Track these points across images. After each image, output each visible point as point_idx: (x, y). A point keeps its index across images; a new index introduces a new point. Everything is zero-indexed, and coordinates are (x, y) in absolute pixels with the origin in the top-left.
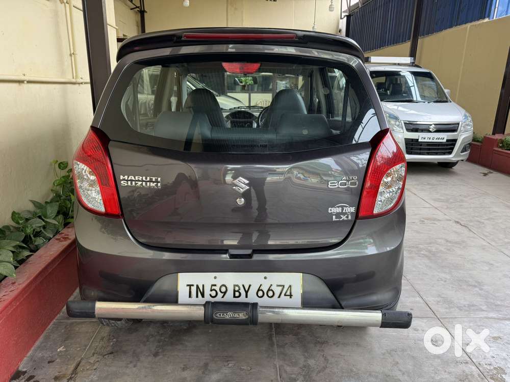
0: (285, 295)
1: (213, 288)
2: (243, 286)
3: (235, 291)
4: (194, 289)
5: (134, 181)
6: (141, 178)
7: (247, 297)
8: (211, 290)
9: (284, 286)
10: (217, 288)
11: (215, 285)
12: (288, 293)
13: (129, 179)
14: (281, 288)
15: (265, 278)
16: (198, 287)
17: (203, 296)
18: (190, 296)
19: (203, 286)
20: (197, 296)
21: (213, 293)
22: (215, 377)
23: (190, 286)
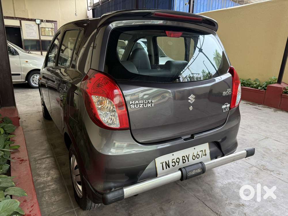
0: (204, 155)
1: (173, 161)
2: (186, 156)
3: (183, 160)
4: (164, 164)
5: (138, 104)
6: (142, 101)
7: (188, 161)
8: (172, 163)
9: (202, 151)
10: (175, 161)
11: (174, 159)
12: (205, 154)
13: (135, 103)
14: (202, 152)
15: (195, 149)
16: (166, 162)
17: (169, 167)
18: (163, 169)
19: (168, 161)
20: (166, 168)
21: (174, 164)
22: (172, 212)
23: (162, 163)
